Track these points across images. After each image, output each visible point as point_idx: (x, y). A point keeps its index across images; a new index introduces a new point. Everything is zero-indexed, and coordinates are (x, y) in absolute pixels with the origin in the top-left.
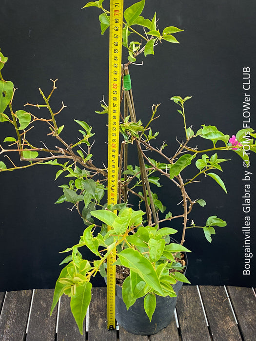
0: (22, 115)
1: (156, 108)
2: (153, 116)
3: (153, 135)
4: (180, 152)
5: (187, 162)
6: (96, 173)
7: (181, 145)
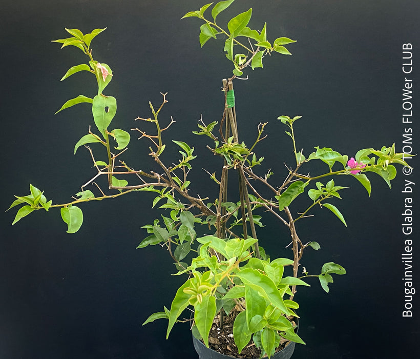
0: (119, 135)
1: (263, 127)
2: (259, 136)
3: (257, 160)
4: (289, 180)
5: (299, 190)
6: (192, 206)
7: (291, 172)
